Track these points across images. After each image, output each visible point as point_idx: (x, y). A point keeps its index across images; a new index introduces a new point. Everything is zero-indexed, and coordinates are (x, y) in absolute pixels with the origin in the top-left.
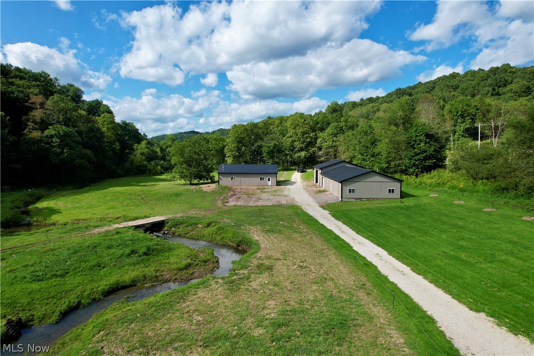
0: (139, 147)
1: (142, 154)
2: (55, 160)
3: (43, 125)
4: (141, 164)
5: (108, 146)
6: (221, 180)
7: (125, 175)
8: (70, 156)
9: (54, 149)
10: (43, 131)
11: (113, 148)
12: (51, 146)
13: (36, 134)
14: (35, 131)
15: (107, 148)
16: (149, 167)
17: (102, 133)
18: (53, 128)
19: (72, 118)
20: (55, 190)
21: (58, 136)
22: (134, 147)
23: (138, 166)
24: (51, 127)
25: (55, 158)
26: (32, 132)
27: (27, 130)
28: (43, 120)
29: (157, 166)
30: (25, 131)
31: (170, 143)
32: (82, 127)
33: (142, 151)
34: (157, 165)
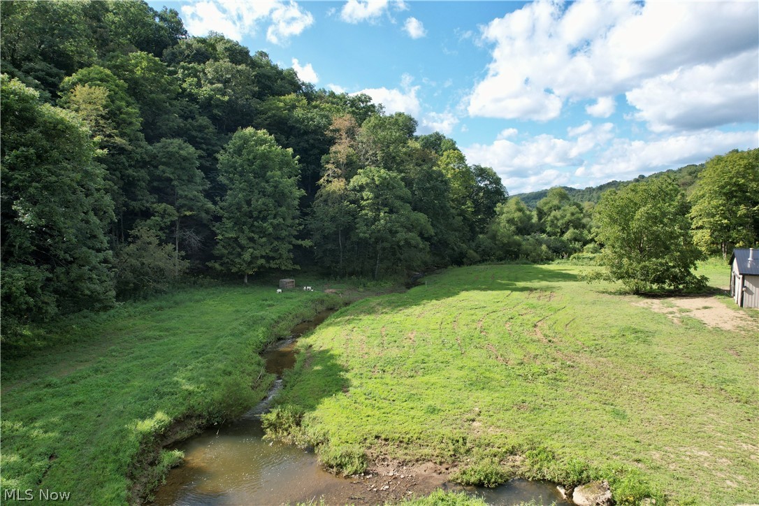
0: (505, 210)
1: (510, 221)
2: (364, 233)
3: (350, 168)
4: (511, 240)
5: (454, 208)
6: (751, 293)
7: (482, 261)
8: (389, 225)
9: (363, 212)
10: (348, 179)
11: (462, 210)
12: (359, 207)
13: (337, 185)
14: (336, 179)
15: (453, 211)
16: (525, 245)
17: (446, 182)
18: (364, 173)
19: (398, 156)
20: (361, 290)
21: (371, 186)
22: (495, 209)
23: (504, 244)
24: (362, 171)
25: (365, 228)
26: (331, 182)
27: (325, 178)
28: (351, 160)
29: (541, 245)
30: (322, 180)
31: (556, 202)
32: (413, 171)
33: (511, 216)
34: (540, 243)
